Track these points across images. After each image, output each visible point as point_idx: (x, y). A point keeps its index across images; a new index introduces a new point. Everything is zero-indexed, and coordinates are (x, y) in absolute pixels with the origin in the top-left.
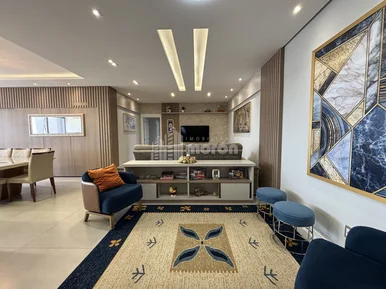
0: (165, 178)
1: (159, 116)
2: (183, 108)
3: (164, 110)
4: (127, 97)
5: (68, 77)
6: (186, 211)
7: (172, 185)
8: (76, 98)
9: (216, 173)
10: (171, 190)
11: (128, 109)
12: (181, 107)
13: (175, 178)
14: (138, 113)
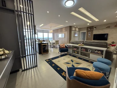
0: (74, 49)
1: (86, 31)
2: (95, 28)
3: (87, 29)
4: (75, 27)
5: (61, 26)
6: (77, 58)
7: (76, 51)
8: (64, 30)
9: (90, 50)
10: (76, 52)
11: (75, 31)
12: (94, 27)
13: (77, 49)
14: (79, 31)
